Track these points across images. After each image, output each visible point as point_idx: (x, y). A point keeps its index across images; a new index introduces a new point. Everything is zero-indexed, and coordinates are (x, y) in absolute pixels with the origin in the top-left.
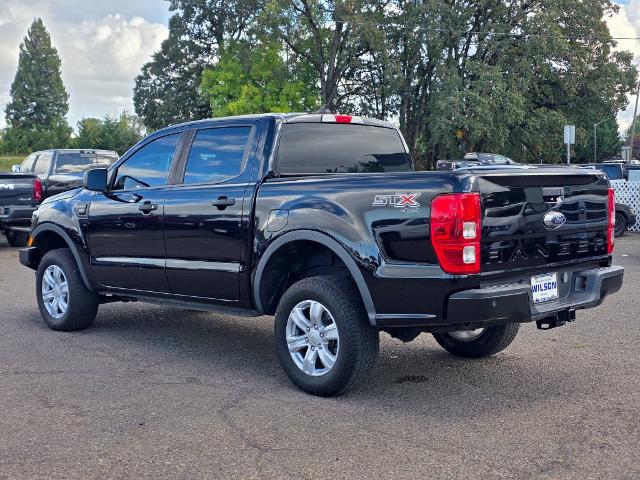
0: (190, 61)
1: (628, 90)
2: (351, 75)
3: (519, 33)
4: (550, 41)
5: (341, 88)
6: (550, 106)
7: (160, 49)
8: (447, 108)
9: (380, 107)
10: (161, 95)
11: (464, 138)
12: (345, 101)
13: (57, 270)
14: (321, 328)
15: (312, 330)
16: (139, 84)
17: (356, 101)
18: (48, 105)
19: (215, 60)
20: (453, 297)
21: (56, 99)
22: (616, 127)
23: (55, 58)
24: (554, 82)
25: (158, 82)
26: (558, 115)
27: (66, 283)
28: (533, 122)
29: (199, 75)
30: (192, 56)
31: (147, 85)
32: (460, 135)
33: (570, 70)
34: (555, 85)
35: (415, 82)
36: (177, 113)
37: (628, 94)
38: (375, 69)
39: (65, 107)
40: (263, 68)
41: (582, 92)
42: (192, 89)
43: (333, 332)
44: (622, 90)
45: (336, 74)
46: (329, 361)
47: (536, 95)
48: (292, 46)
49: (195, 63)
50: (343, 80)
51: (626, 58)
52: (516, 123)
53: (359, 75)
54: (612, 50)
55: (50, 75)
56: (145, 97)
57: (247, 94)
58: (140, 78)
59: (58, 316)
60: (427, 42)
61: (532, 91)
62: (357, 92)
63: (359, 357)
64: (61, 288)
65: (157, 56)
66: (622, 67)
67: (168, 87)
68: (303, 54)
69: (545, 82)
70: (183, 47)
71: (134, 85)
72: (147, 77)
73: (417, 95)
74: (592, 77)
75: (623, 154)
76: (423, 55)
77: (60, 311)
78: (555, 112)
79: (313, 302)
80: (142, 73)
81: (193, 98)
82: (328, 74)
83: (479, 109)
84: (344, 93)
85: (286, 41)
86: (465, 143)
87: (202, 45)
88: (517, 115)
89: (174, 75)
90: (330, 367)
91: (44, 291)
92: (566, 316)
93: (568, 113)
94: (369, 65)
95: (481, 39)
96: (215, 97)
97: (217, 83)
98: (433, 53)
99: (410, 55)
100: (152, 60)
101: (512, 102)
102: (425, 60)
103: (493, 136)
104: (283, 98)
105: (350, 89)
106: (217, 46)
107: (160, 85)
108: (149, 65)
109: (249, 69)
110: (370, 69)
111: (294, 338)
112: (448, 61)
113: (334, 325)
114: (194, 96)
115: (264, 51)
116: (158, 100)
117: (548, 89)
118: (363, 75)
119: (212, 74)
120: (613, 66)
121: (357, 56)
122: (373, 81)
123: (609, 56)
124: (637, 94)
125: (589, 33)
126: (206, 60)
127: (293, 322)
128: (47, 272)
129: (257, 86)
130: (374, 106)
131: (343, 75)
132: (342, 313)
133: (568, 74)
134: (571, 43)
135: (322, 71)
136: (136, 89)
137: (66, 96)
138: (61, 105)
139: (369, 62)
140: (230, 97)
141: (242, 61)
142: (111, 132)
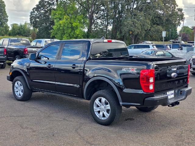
0: (48, 7)
1: (181, 20)
2: (97, 13)
3: (149, 2)
4: (158, 4)
5: (94, 17)
6: (158, 24)
7: (38, 4)
8: (127, 24)
9: (106, 23)
10: (38, 18)
11: (132, 34)
12: (95, 21)
13: (19, 83)
14: (105, 106)
15: (102, 106)
16: (31, 14)
17: (99, 21)
18: (1, 19)
19: (55, 7)
20: (146, 99)
21: (4, 17)
22: (177, 30)
23: (4, 4)
24: (159, 17)
25: (37, 14)
26: (160, 27)
27: (22, 87)
28: (152, 29)
29: (50, 12)
30: (48, 6)
31: (34, 14)
32: (131, 33)
33: (164, 13)
34: (159, 18)
35: (117, 16)
36: (43, 24)
37: (181, 21)
38: (105, 11)
39: (7, 20)
40: (71, 10)
41: (167, 20)
42: (48, 16)
43: (108, 107)
44: (179, 20)
45: (93, 12)
46: (107, 115)
47: (154, 21)
48: (79, 4)
49: (49, 8)
50: (95, 14)
51: (180, 10)
52: (148, 29)
53: (100, 13)
54: (177, 7)
55: (2, 10)
56: (33, 18)
57: (66, 18)
58: (32, 12)
59: (19, 97)
60: (121, 4)
61: (152, 20)
62: (99, 18)
63: (116, 115)
64: (21, 88)
65: (37, 6)
66: (179, 13)
67: (40, 15)
68: (83, 6)
69: (156, 17)
70: (45, 3)
71: (30, 14)
72: (34, 12)
73: (118, 20)
74: (171, 16)
75: (179, 39)
76: (120, 7)
77: (20, 95)
78: (159, 26)
79: (102, 98)
80: (32, 11)
81: (48, 19)
82: (91, 12)
83: (137, 25)
84: (95, 19)
85: (78, 2)
86: (132, 35)
87: (51, 2)
88: (148, 27)
89: (42, 11)
90: (108, 117)
91: (15, 89)
92: (177, 103)
93: (163, 26)
94: (103, 10)
95: (137, 3)
96: (56, 19)
97: (56, 15)
98: (123, 7)
99: (116, 7)
100: (36, 7)
101: (146, 23)
102: (120, 9)
103: (140, 33)
104: (77, 20)
105: (97, 17)
106: (56, 3)
107: (38, 15)
108: (34, 8)
109: (66, 10)
110: (104, 11)
111: (96, 108)
112: (127, 10)
113: (109, 105)
114: (48, 18)
115: (71, 5)
116: (37, 19)
117: (157, 19)
118: (101, 13)
119: (55, 12)
120: (177, 12)
121: (100, 7)
122: (104, 15)
123: (175, 9)
124: (184, 21)
125: (170, 2)
126: (53, 7)
127: (96, 103)
128: (16, 83)
129: (69, 16)
130: (105, 23)
131: (95, 13)
132: (112, 102)
133: (163, 14)
134: (164, 5)
135: (89, 12)
136: (30, 16)
137: (7, 17)
138: (5, 19)
139: (103, 9)
140: (60, 19)
141: (64, 8)
142: (22, 28)
